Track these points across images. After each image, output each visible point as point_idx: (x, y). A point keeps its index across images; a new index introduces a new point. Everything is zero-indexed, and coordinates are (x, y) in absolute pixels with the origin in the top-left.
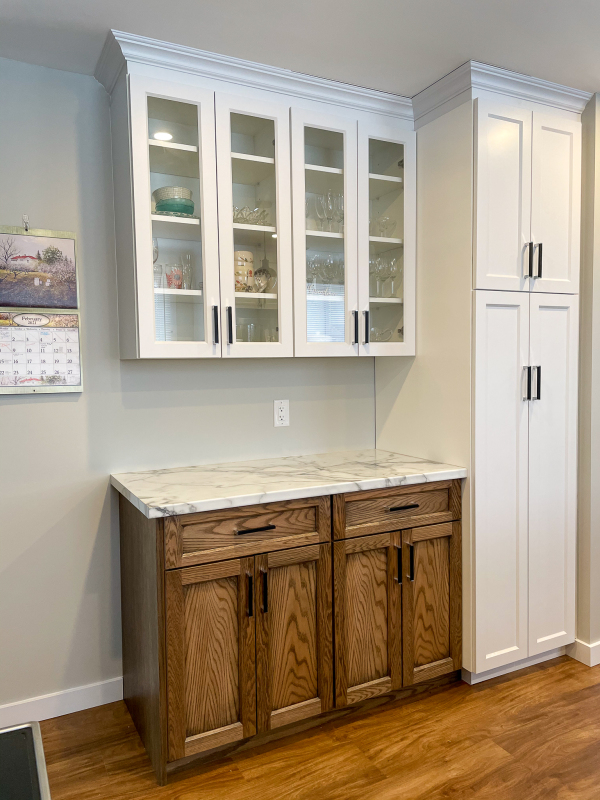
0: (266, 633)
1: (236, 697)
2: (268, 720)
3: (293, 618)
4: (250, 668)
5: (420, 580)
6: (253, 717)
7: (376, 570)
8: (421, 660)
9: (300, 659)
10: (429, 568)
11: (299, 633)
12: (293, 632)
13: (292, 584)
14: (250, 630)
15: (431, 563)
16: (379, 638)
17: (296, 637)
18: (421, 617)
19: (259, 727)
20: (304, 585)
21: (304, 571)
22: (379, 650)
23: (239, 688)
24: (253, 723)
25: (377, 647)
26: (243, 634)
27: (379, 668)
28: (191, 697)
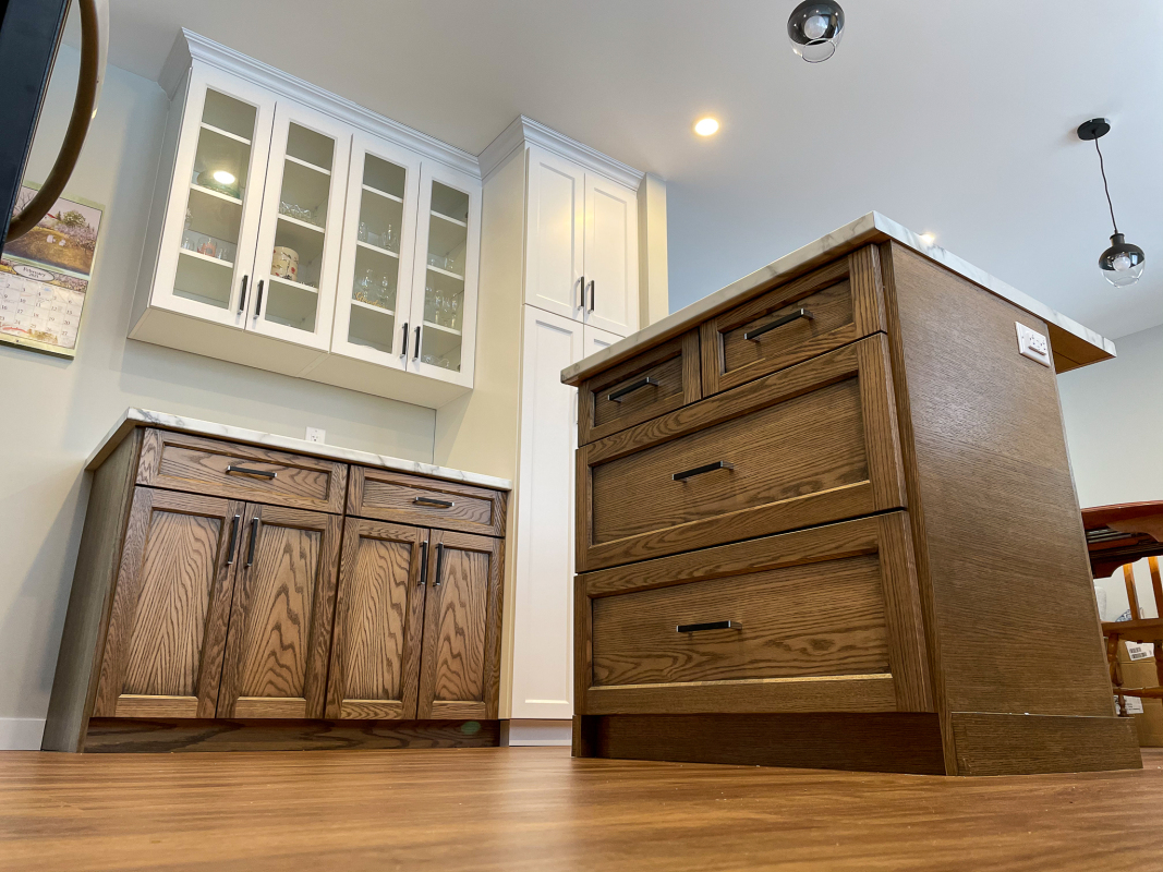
0: (247, 596)
1: (197, 663)
2: (233, 705)
3: (284, 590)
4: (220, 630)
5: (449, 592)
6: (214, 693)
7: (395, 565)
8: (444, 693)
9: (286, 642)
10: (462, 584)
11: (289, 611)
12: (281, 607)
13: (288, 549)
14: (226, 584)
15: (465, 578)
16: (392, 648)
17: (284, 615)
18: (448, 639)
19: (219, 710)
20: (303, 555)
21: (305, 540)
22: (390, 663)
23: (202, 653)
24: (212, 701)
25: (388, 659)
26: (217, 585)
27: (388, 686)
28: (138, 644)
